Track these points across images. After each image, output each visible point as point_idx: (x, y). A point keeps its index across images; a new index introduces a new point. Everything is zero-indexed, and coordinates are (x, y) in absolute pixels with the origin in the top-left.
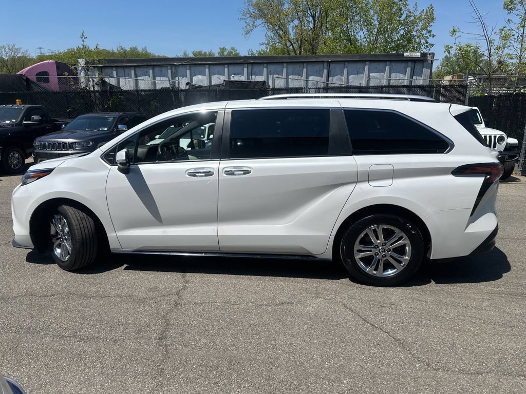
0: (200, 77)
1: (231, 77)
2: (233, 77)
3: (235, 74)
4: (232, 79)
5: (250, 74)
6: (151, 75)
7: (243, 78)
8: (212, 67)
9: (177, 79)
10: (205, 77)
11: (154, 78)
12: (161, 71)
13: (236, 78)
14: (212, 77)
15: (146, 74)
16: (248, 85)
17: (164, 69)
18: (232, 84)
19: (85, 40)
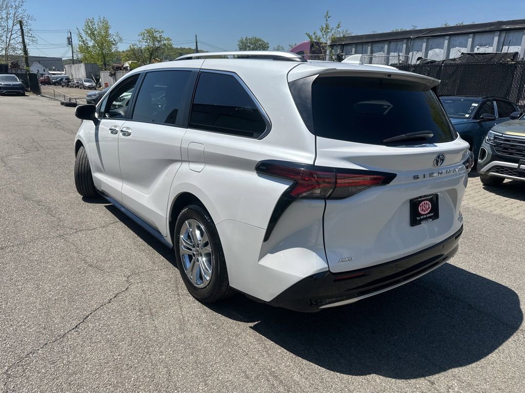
0: (437, 50)
1: (476, 49)
2: (478, 48)
3: (481, 45)
4: (476, 51)
5: (501, 44)
6: (386, 51)
7: (490, 50)
8: (453, 38)
9: (411, 54)
10: (442, 51)
11: (388, 53)
12: (396, 46)
13: (482, 50)
14: (451, 49)
15: (382, 50)
16: (492, 58)
17: (399, 43)
18: (472, 57)
19: (328, 19)
